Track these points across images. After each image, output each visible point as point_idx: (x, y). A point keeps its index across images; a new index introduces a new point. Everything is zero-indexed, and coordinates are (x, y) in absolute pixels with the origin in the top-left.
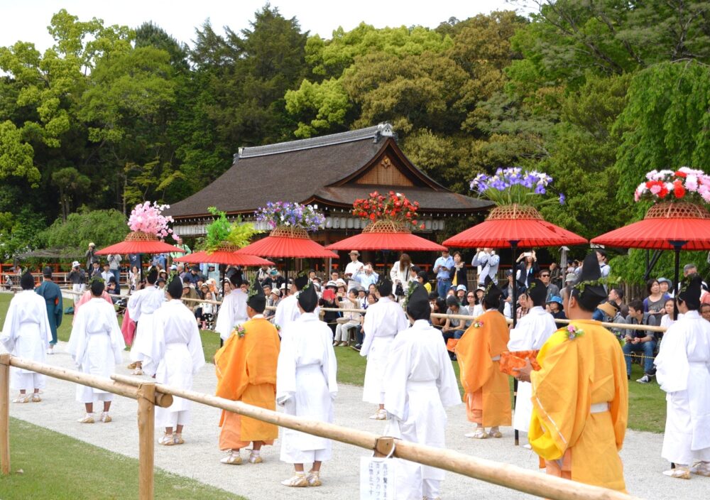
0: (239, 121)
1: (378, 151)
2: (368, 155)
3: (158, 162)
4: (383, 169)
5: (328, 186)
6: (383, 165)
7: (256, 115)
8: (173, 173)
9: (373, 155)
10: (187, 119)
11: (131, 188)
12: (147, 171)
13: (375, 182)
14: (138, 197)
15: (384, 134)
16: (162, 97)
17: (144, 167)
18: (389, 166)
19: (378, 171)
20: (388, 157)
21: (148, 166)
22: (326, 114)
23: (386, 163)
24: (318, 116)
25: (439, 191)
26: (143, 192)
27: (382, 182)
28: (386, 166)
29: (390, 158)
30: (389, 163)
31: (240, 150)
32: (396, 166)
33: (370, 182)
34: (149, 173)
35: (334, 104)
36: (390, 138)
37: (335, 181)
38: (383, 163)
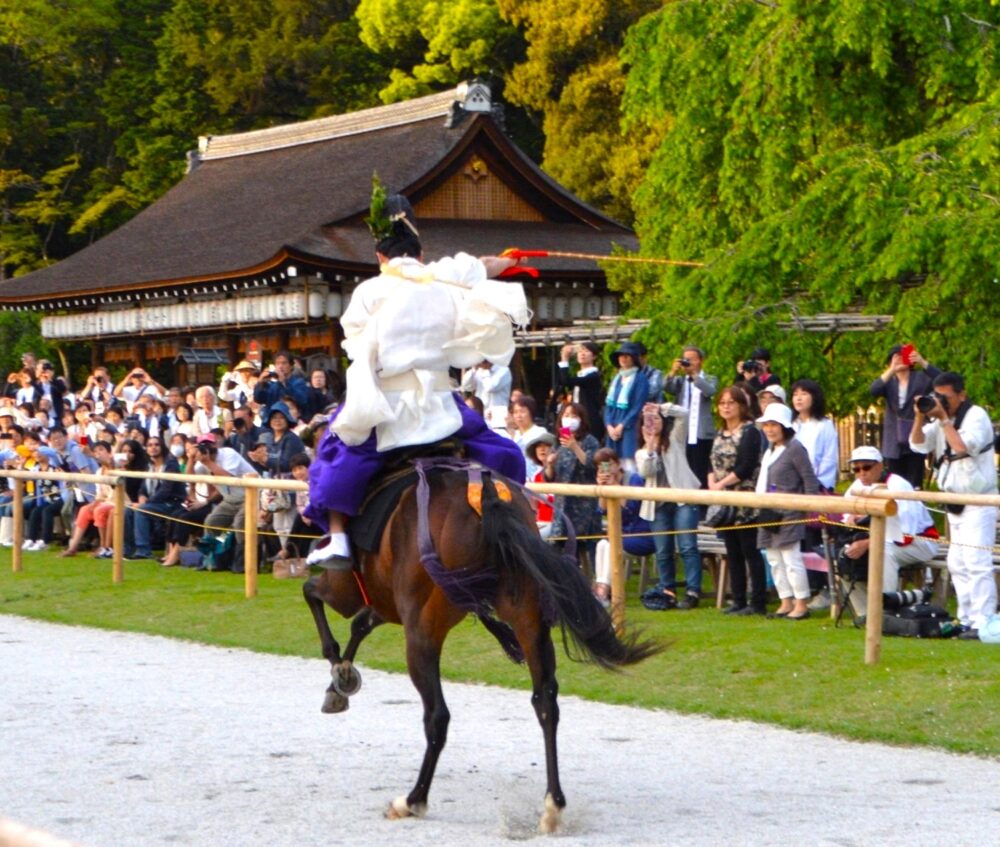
0: (258, 67)
1: (453, 145)
2: (430, 153)
3: (75, 166)
4: (469, 185)
5: (328, 228)
6: (468, 177)
7: (295, 56)
8: (110, 190)
9: (441, 154)
10: (143, 64)
11: (15, 227)
12: (48, 187)
13: (451, 215)
14: (29, 249)
15: (471, 106)
16: (84, 17)
17: (45, 179)
18: (483, 178)
19: (456, 190)
20: (481, 157)
21: (54, 176)
22: (445, 52)
23: (476, 172)
24: (429, 57)
25: (604, 232)
26: (43, 238)
27: (467, 212)
28: (475, 177)
29: (485, 160)
30: (484, 172)
31: (202, 141)
32: (500, 179)
33: (438, 214)
34: (54, 193)
35: (464, 30)
36: (483, 116)
37: (347, 213)
38: (468, 171)
